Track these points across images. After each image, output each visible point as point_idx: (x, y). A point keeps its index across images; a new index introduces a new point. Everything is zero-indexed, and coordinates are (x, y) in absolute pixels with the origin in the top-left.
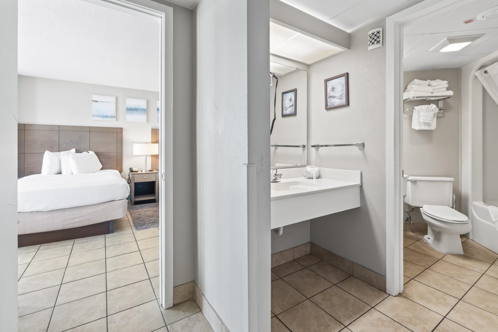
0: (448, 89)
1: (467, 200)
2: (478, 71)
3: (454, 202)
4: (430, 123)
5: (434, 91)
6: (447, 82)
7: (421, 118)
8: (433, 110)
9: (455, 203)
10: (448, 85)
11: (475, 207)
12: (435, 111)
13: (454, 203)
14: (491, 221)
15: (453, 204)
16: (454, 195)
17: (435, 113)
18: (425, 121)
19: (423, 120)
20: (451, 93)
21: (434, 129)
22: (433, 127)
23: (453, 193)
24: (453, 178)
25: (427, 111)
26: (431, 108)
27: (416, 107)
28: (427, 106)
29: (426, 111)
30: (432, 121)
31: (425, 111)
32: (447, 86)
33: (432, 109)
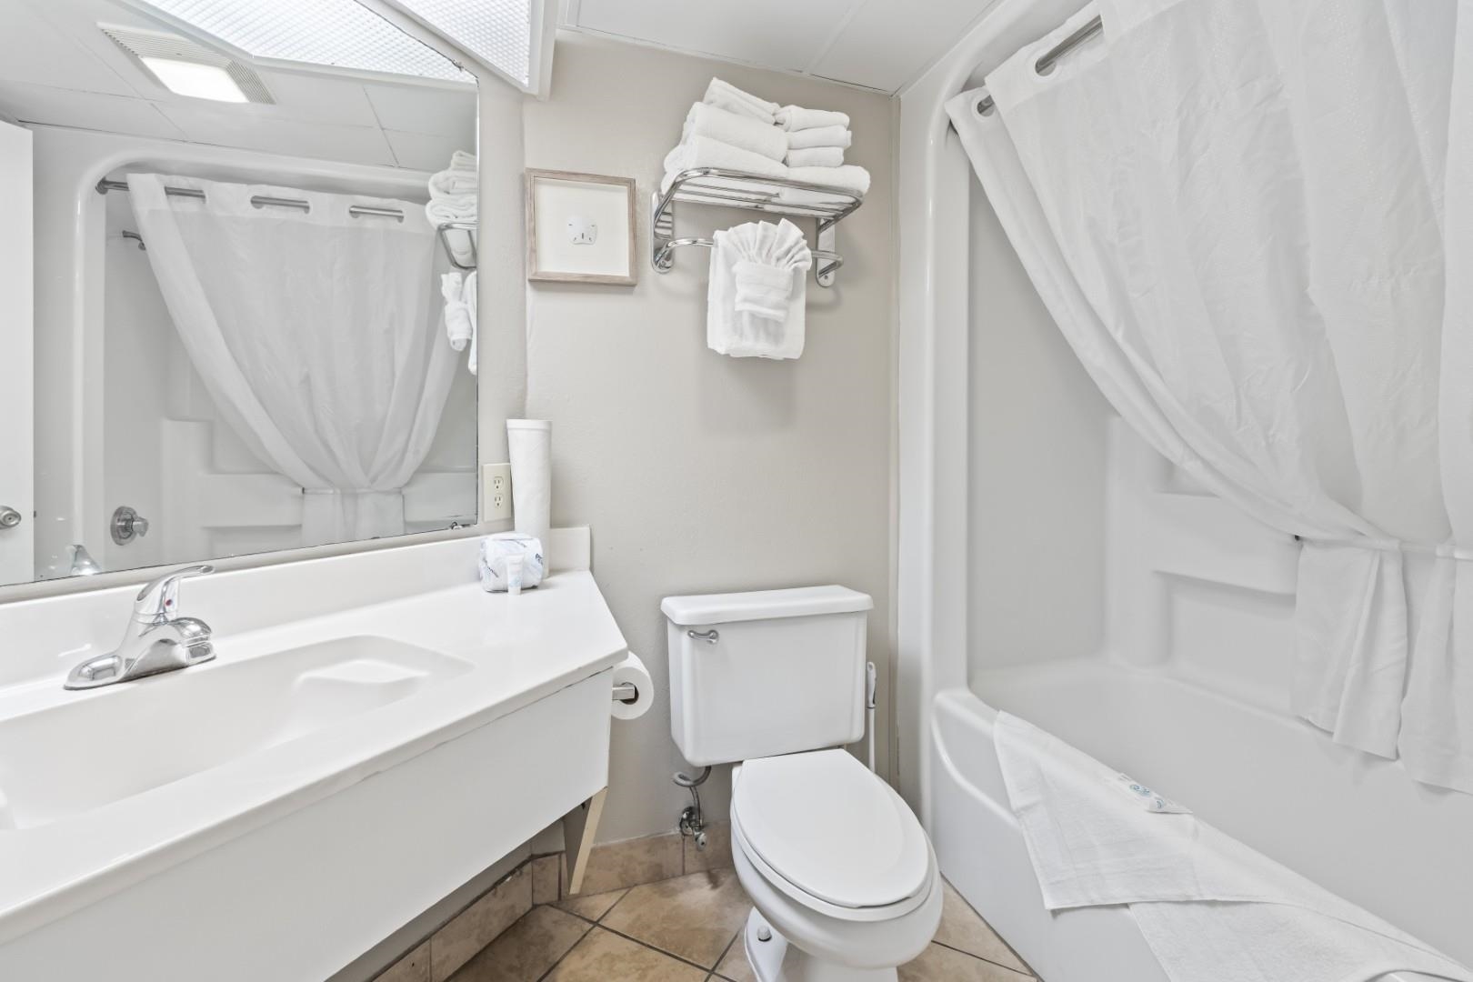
0: (850, 158)
1: (915, 683)
2: (957, 97)
3: (871, 699)
4: (777, 323)
5: (794, 157)
6: (845, 119)
7: (742, 291)
8: (789, 251)
9: (874, 702)
10: (850, 133)
11: (943, 715)
12: (796, 258)
13: (872, 705)
14: (1004, 800)
15: (867, 708)
16: (871, 666)
17: (796, 270)
18: (756, 308)
19: (746, 300)
20: (858, 178)
21: (797, 357)
22: (792, 345)
23: (867, 661)
24: (865, 597)
25: (764, 252)
26: (782, 241)
27: (719, 235)
28: (765, 229)
29: (759, 254)
30: (786, 308)
31: (753, 252)
32: (845, 136)
33: (786, 246)
